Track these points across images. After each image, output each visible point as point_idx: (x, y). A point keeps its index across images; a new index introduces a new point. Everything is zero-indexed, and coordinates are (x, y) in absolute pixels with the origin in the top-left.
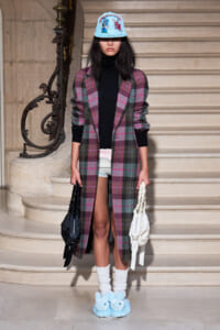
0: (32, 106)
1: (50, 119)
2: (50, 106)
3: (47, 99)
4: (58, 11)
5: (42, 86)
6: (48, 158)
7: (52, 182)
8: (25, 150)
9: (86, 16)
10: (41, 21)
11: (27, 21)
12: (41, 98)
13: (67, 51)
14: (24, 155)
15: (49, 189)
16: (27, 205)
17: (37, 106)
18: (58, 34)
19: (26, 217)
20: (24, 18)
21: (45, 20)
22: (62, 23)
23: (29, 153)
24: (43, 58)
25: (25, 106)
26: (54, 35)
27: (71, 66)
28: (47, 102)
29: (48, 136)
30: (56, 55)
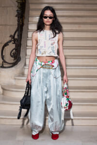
0: (6, 45)
1: (14, 51)
2: (14, 45)
3: (13, 42)
4: (18, 3)
5: (11, 36)
6: (13, 68)
7: (15, 79)
8: (3, 64)
9: (30, 5)
10: (10, 7)
11: (4, 7)
12: (10, 41)
13: (22, 20)
14: (3, 67)
15: (13, 82)
16: (4, 89)
17: (8, 45)
18: (18, 13)
19: (3, 94)
20: (3, 6)
21: (12, 7)
22: (20, 8)
23: (4, 66)
24: (11, 24)
25: (3, 45)
26: (16, 13)
27: (24, 27)
28: (13, 43)
29: (13, 58)
30: (17, 22)
